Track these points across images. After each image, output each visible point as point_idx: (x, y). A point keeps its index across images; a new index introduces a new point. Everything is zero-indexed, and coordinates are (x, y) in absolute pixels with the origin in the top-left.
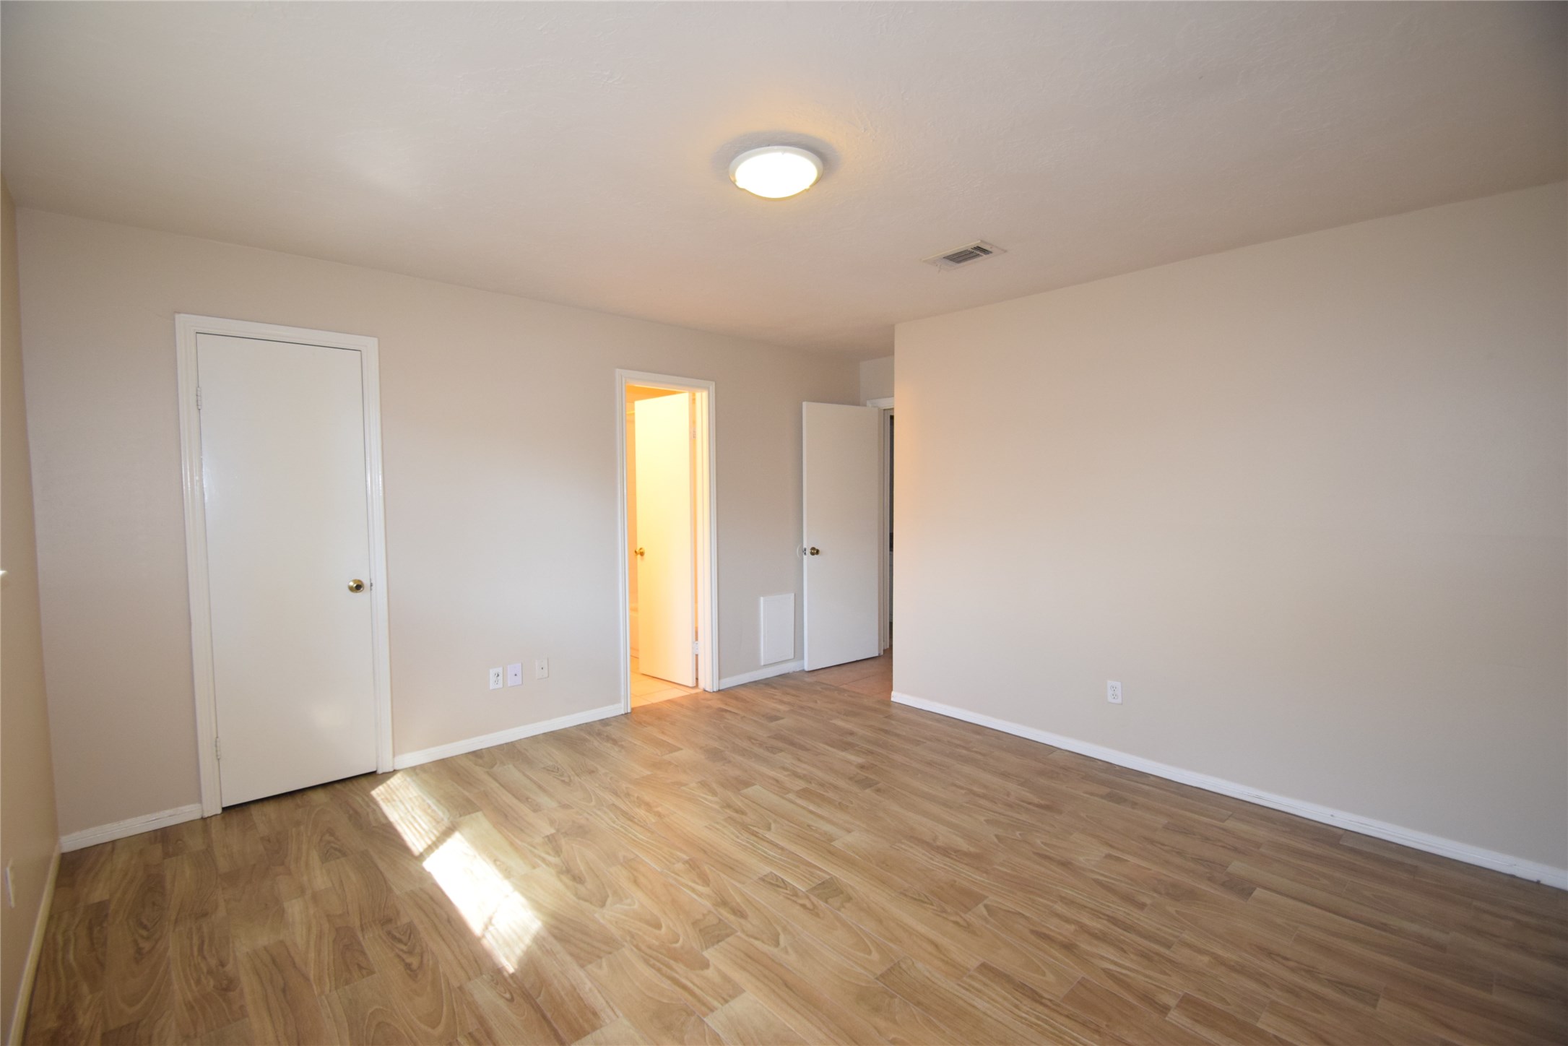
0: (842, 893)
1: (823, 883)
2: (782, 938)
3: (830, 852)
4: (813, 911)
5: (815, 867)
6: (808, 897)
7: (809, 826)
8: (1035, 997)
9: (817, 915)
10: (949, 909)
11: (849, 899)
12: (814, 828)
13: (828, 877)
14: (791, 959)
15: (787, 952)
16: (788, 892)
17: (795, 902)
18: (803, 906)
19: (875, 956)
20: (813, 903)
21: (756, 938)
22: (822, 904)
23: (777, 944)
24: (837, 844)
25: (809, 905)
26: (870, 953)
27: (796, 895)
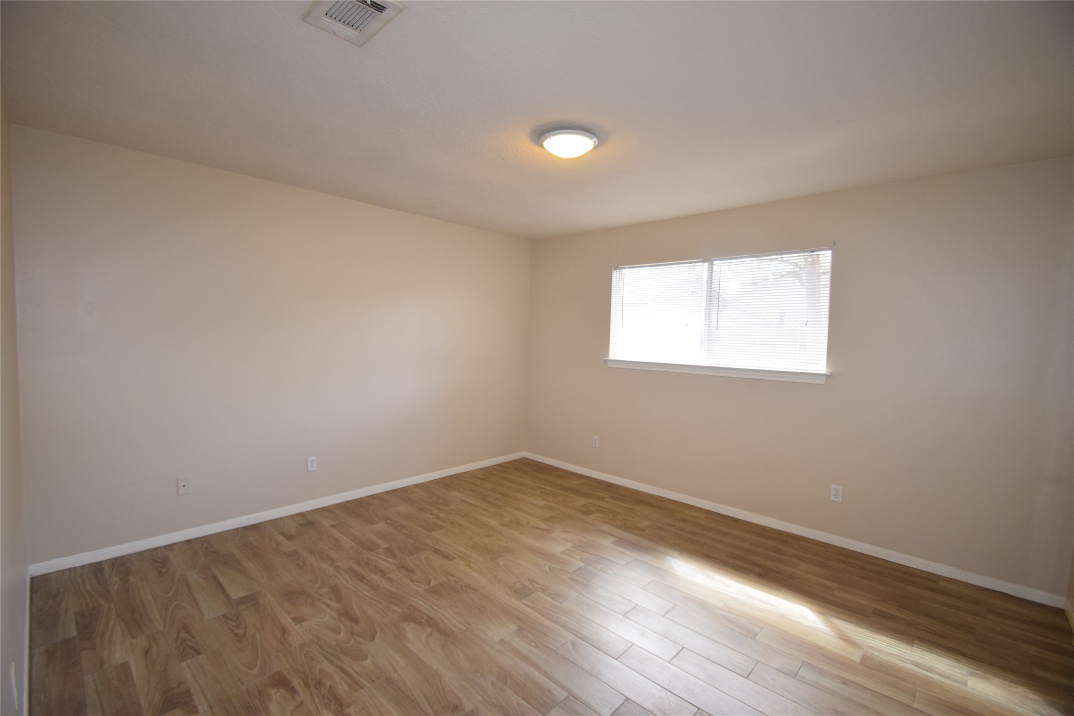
0: (514, 591)
1: (526, 597)
2: (547, 569)
3: (520, 620)
4: (532, 581)
5: (531, 608)
6: (536, 588)
7: (538, 647)
8: (438, 552)
9: (529, 579)
10: (453, 583)
11: (510, 587)
12: (533, 644)
13: (523, 601)
14: (542, 562)
15: (544, 564)
16: (548, 591)
17: (543, 586)
18: (538, 583)
19: (501, 563)
20: (533, 585)
21: (560, 569)
22: (527, 584)
23: (550, 568)
24: (514, 628)
25: (534, 584)
26: (504, 565)
27: (543, 589)
